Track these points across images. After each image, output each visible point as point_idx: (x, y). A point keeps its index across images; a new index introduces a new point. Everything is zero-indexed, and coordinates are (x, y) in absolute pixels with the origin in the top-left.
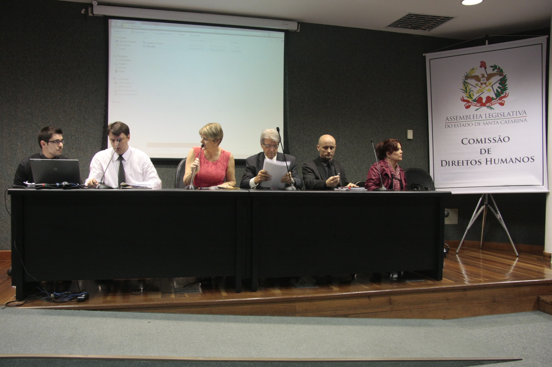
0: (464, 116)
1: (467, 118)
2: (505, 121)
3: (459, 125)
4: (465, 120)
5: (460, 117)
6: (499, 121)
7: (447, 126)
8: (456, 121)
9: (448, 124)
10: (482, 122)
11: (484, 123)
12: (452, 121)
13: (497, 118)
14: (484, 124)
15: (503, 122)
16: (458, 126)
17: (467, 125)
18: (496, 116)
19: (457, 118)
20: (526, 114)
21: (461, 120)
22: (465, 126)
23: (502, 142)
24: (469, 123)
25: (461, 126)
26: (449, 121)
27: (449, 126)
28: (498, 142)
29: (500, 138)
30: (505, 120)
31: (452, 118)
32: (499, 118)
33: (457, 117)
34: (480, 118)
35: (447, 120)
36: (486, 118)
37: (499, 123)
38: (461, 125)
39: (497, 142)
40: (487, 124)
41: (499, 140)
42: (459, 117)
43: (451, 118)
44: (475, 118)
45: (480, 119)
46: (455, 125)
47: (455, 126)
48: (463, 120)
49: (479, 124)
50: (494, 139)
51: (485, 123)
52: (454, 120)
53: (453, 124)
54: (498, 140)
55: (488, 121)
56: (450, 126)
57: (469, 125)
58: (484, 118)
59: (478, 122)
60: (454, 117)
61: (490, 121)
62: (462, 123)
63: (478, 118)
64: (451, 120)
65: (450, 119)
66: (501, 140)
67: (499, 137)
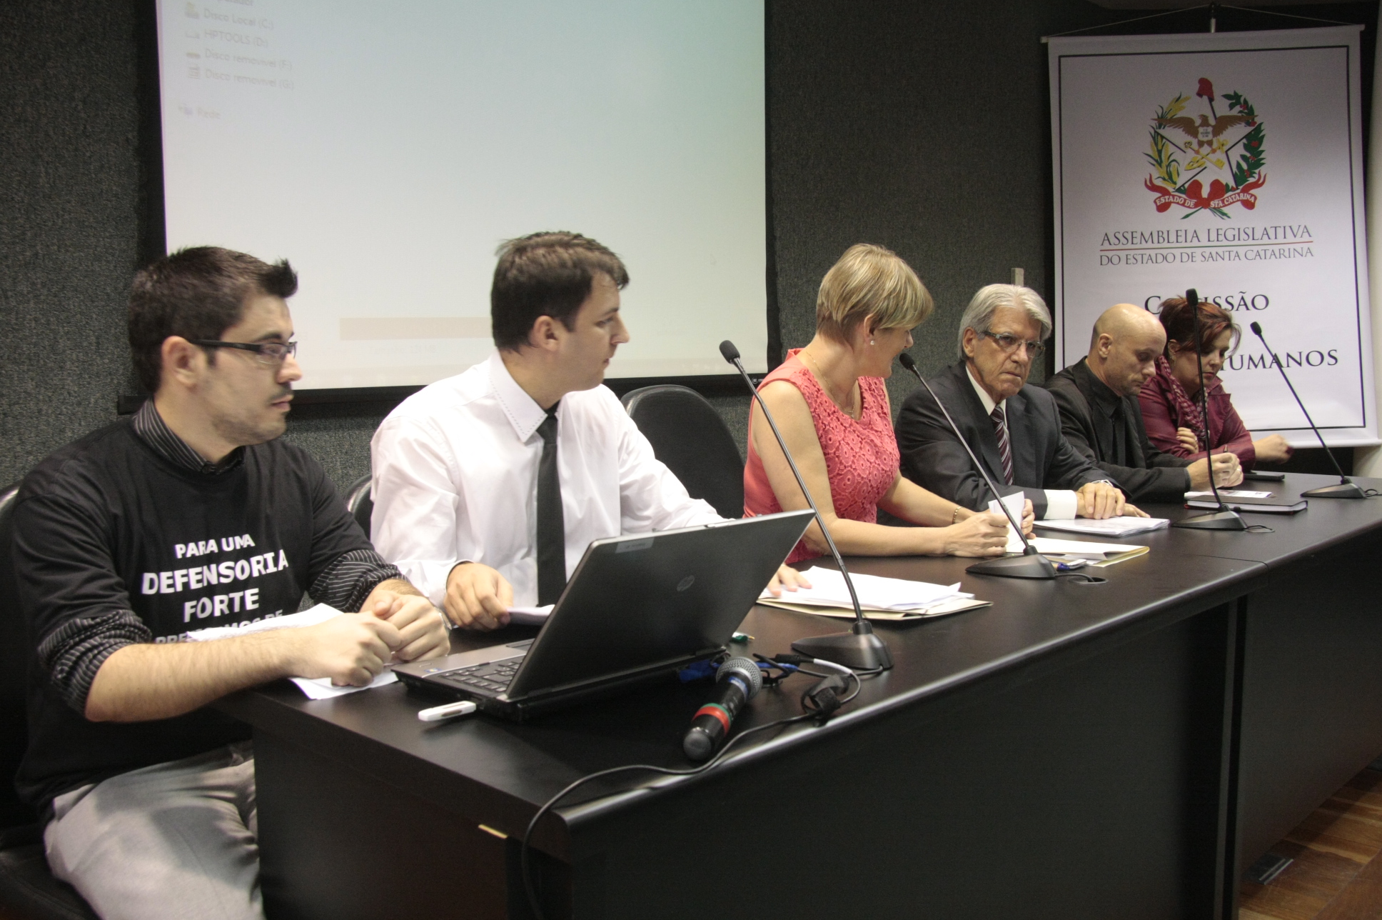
0: (1151, 234)
1: (1161, 240)
2: (1255, 252)
3: (1139, 258)
4: (1156, 245)
5: (1142, 234)
6: (1241, 251)
7: (1105, 260)
8: (1129, 246)
9: (1110, 254)
10: (1199, 251)
11: (1204, 254)
12: (1120, 246)
13: (1236, 242)
14: (1203, 259)
15: (1250, 255)
16: (1135, 261)
17: (1160, 258)
18: (1234, 236)
19: (1132, 238)
20: (1310, 236)
21: (1144, 245)
22: (1154, 261)
23: (1248, 309)
24: (1165, 252)
25: (1145, 261)
26: (1110, 244)
27: (1110, 260)
28: (1237, 310)
29: (1242, 298)
30: (1255, 249)
31: (1120, 236)
32: (1242, 242)
33: (1135, 235)
34: (1195, 239)
35: (1106, 242)
36: (1209, 241)
37: (1242, 256)
38: (1145, 258)
39: (1235, 308)
40: (1211, 259)
41: (1242, 303)
42: (1138, 235)
43: (1117, 235)
44: (1182, 239)
45: (1195, 242)
46: (1129, 257)
47: (1129, 262)
48: (1150, 245)
49: (1192, 257)
50: (1229, 300)
51: (1207, 255)
52: (1125, 241)
53: (1123, 254)
54: (1239, 305)
55: (1214, 251)
56: (1115, 260)
57: (1165, 258)
58: (1204, 242)
59: (1189, 251)
60: (1125, 235)
61: (1220, 250)
62: (1148, 252)
63: (1189, 239)
64: (1117, 242)
65: (1113, 240)
66: (1245, 304)
67: (1241, 294)
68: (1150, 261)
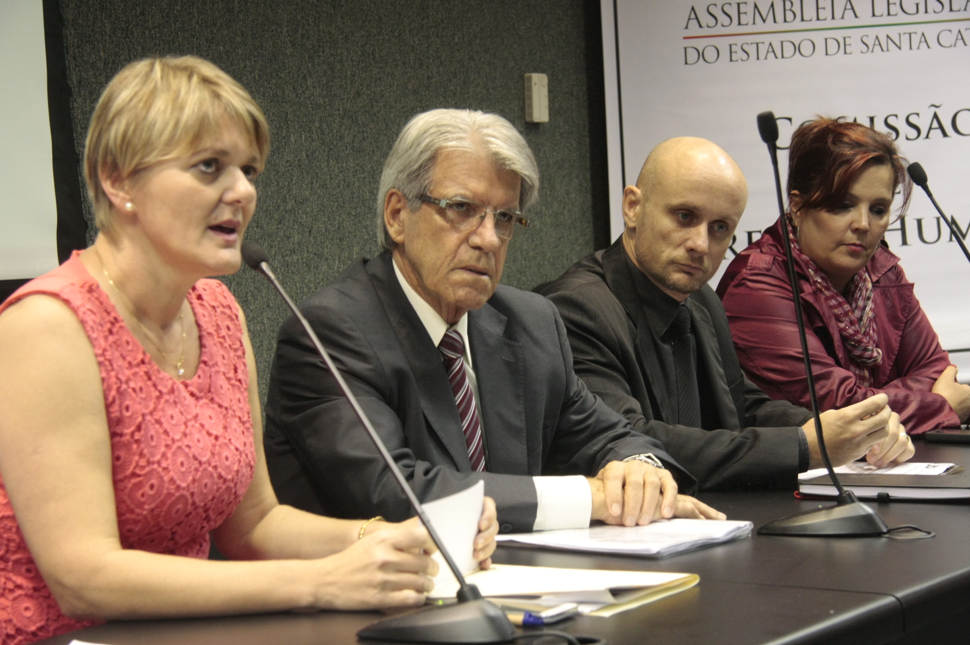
0: (772, 5)
1: (790, 16)
2: (955, 32)
3: (752, 50)
4: (781, 26)
5: (756, 6)
6: (931, 32)
7: (692, 55)
8: (734, 28)
9: (700, 44)
10: (856, 34)
11: (865, 39)
12: (719, 30)
13: (921, 17)
14: (864, 48)
15: (947, 39)
16: (745, 56)
17: (789, 49)
18: (917, 5)
19: (739, 13)
21: (760, 26)
22: (779, 54)
23: (945, 134)
24: (796, 38)
25: (762, 55)
26: (700, 26)
27: (701, 55)
28: (927, 137)
29: (936, 116)
30: (955, 27)
31: (717, 12)
32: (931, 17)
33: (743, 8)
34: (850, 13)
35: (694, 23)
36: (874, 15)
37: (932, 41)
38: (763, 49)
39: (924, 133)
40: (877, 48)
41: (935, 125)
42: (749, 9)
43: (712, 9)
44: (825, 14)
45: (850, 19)
46: (734, 48)
47: (734, 57)
48: (770, 25)
49: (845, 45)
50: (913, 119)
51: (870, 41)
52: (726, 20)
53: (723, 44)
54: (930, 128)
55: (882, 33)
56: (710, 54)
57: (797, 49)
58: (865, 17)
59: (839, 35)
60: (726, 9)
61: (893, 32)
62: (767, 39)
63: (838, 14)
64: (712, 21)
65: (705, 19)
66: (941, 127)
67: (933, 109)
68: (771, 55)
